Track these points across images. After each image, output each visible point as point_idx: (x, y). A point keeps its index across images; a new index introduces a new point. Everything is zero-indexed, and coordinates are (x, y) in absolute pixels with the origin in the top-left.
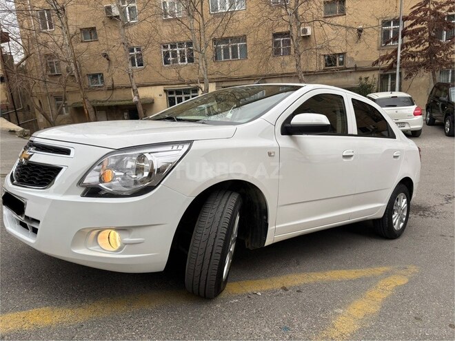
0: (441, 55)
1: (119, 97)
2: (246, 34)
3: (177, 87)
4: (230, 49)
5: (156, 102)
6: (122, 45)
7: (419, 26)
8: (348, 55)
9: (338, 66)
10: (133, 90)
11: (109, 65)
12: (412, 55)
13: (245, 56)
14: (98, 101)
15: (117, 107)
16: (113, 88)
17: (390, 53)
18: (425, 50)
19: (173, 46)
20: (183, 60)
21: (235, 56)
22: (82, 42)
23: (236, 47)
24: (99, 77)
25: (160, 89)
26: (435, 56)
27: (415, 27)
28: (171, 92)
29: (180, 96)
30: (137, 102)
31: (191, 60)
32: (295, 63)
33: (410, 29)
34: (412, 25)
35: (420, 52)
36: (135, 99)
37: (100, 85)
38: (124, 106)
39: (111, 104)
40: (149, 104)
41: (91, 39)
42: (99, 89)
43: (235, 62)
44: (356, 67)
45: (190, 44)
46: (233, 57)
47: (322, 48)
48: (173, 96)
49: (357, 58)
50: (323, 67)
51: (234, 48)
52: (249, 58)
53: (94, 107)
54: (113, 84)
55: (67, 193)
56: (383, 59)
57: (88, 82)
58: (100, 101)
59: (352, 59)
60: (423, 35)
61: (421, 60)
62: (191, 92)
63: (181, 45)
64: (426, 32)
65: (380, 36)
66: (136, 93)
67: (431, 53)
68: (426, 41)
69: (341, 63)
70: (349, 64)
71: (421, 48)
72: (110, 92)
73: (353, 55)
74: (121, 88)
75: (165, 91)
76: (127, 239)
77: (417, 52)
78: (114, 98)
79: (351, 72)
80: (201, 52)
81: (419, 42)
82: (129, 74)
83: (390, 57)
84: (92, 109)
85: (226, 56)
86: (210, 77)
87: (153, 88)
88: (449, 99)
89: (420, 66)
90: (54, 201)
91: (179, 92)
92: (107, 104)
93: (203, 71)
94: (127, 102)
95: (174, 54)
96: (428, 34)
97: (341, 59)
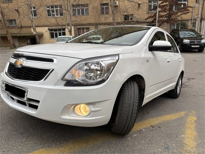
0: (173, 17)
1: (24, 32)
2: (88, 3)
3: (55, 28)
4: (81, 10)
5: (44, 35)
6: (27, 5)
7: (165, 4)
8: (134, 15)
9: (130, 20)
10: (33, 29)
11: (19, 16)
12: (161, 16)
13: (88, 14)
14: (13, 34)
15: (24, 37)
16: (22, 27)
17: (153, 15)
18: (167, 14)
19: (52, 7)
20: (57, 15)
21: (83, 13)
22: (4, 3)
23: (83, 9)
24: (13, 21)
25: (46, 28)
26: (171, 17)
27: (163, 4)
28: (52, 30)
29: (56, 32)
30: (36, 35)
31: (61, 14)
32: (112, 18)
33: (161, 5)
34: (162, 3)
35: (165, 15)
36: (35, 33)
37: (14, 25)
38: (28, 36)
39: (20, 35)
40: (41, 36)
41: (9, 1)
42: (14, 28)
43: (83, 17)
44: (137, 21)
45: (61, 7)
46: (82, 14)
47: (125, 12)
48: (52, 32)
49: (138, 17)
50: (123, 20)
51: (83, 10)
52: (90, 15)
53: (12, 37)
54: (21, 25)
55: (56, 84)
56: (150, 17)
57: (8, 24)
58: (14, 34)
59: (136, 17)
60: (166, 7)
61: (165, 19)
62: (62, 30)
63: (56, 7)
64: (168, 6)
65: (148, 7)
66: (35, 30)
67: (169, 16)
68: (168, 10)
69: (131, 19)
70: (134, 20)
71: (165, 13)
72: (20, 29)
73: (136, 16)
74: (26, 27)
75: (49, 29)
76: (93, 109)
77: (164, 15)
78: (22, 32)
79: (135, 23)
80: (68, 11)
81: (165, 11)
82: (31, 20)
83: (153, 17)
84: (11, 38)
85: (79, 13)
86: (72, 23)
87: (42, 28)
88: (179, 36)
89: (165, 22)
90: (49, 89)
91: (55, 30)
92: (18, 35)
93: (69, 20)
94: (29, 35)
95: (53, 11)
96: (168, 7)
97: (131, 17)
